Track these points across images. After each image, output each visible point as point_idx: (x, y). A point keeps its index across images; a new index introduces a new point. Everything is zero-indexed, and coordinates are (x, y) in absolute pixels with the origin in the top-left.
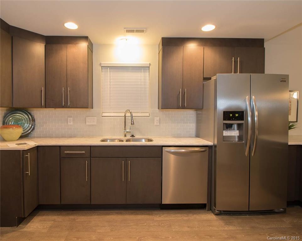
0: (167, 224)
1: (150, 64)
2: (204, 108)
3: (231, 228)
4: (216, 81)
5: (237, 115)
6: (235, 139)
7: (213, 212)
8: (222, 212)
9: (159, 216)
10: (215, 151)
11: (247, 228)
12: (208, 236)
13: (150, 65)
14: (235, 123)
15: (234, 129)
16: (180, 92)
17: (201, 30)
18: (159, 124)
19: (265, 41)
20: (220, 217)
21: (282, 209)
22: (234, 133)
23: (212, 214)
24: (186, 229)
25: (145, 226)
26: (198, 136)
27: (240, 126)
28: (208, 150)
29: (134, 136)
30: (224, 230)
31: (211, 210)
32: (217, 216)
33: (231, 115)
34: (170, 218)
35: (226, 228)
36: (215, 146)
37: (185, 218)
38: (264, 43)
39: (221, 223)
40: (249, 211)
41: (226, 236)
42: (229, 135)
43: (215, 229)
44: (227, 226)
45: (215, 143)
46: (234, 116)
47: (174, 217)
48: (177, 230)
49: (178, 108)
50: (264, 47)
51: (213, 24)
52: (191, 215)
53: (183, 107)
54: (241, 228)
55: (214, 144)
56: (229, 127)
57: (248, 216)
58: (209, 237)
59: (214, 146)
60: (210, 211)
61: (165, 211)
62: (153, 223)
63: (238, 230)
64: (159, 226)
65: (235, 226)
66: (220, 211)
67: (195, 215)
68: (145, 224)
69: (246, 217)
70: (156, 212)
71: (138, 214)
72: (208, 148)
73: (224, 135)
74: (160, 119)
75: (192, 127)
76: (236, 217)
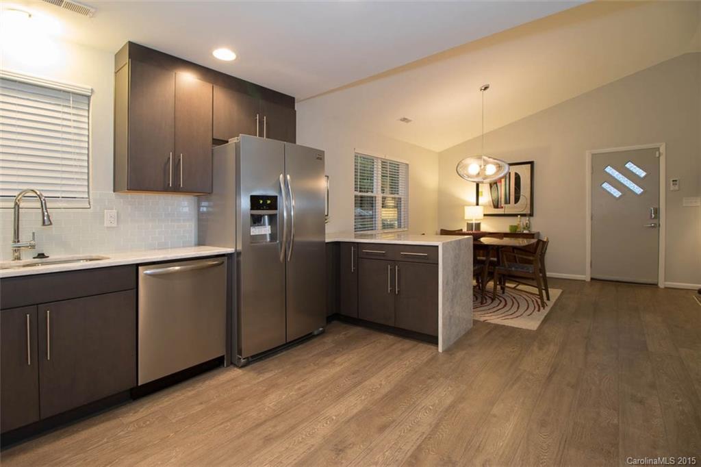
0: (157, 419)
1: (92, 90)
2: (214, 192)
3: (268, 375)
4: (237, 146)
5: (269, 202)
6: (266, 239)
7: (236, 366)
8: (250, 359)
9: (134, 413)
10: (238, 263)
11: (288, 367)
12: (238, 400)
13: (92, 93)
14: (266, 213)
15: (264, 225)
16: (169, 158)
17: (212, 54)
18: (115, 225)
19: (296, 101)
20: (248, 368)
21: (321, 329)
22: (265, 230)
23: (236, 369)
24: (199, 408)
25: (107, 442)
26: (201, 242)
27: (272, 219)
28: (226, 262)
29: (46, 255)
30: (258, 383)
31: (232, 364)
32: (243, 369)
33: (261, 202)
34: (161, 406)
35: (261, 379)
36: (238, 254)
37: (190, 394)
38: (296, 104)
39: (252, 374)
40: (287, 343)
41: (264, 388)
42: (257, 234)
43: (246, 386)
44: (261, 375)
45: (238, 249)
46: (265, 203)
47: (167, 401)
48: (181, 417)
49: (166, 189)
50: (296, 109)
51: (234, 51)
52: (200, 384)
53: (176, 189)
54: (280, 370)
55: (236, 250)
56: (256, 220)
57: (284, 353)
58: (239, 402)
59: (235, 255)
60: (232, 366)
61: (144, 400)
62: (123, 431)
63: (276, 374)
64: (140, 427)
65: (272, 370)
66: (248, 358)
67: (207, 382)
68: (105, 440)
69: (282, 353)
70: (124, 409)
71: (77, 431)
72: (226, 258)
73: (252, 234)
74: (118, 213)
75: (189, 228)
76: (271, 358)
